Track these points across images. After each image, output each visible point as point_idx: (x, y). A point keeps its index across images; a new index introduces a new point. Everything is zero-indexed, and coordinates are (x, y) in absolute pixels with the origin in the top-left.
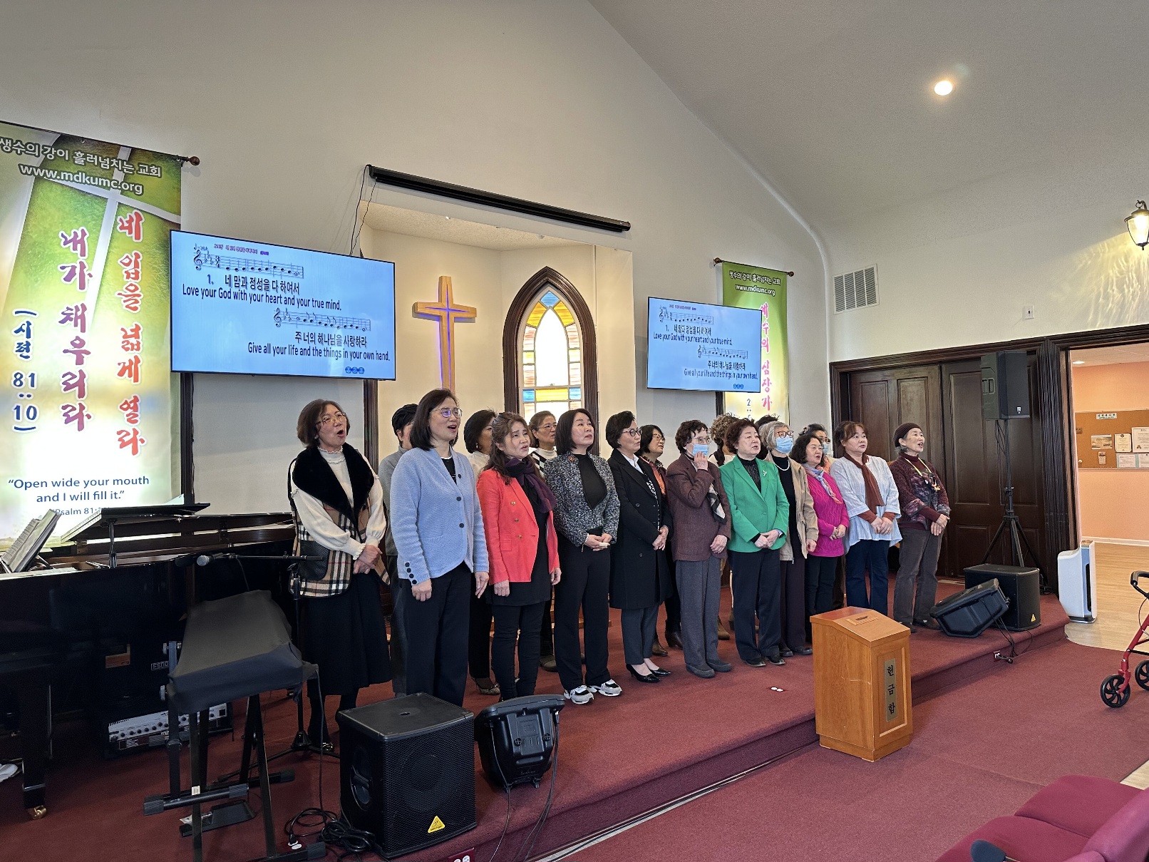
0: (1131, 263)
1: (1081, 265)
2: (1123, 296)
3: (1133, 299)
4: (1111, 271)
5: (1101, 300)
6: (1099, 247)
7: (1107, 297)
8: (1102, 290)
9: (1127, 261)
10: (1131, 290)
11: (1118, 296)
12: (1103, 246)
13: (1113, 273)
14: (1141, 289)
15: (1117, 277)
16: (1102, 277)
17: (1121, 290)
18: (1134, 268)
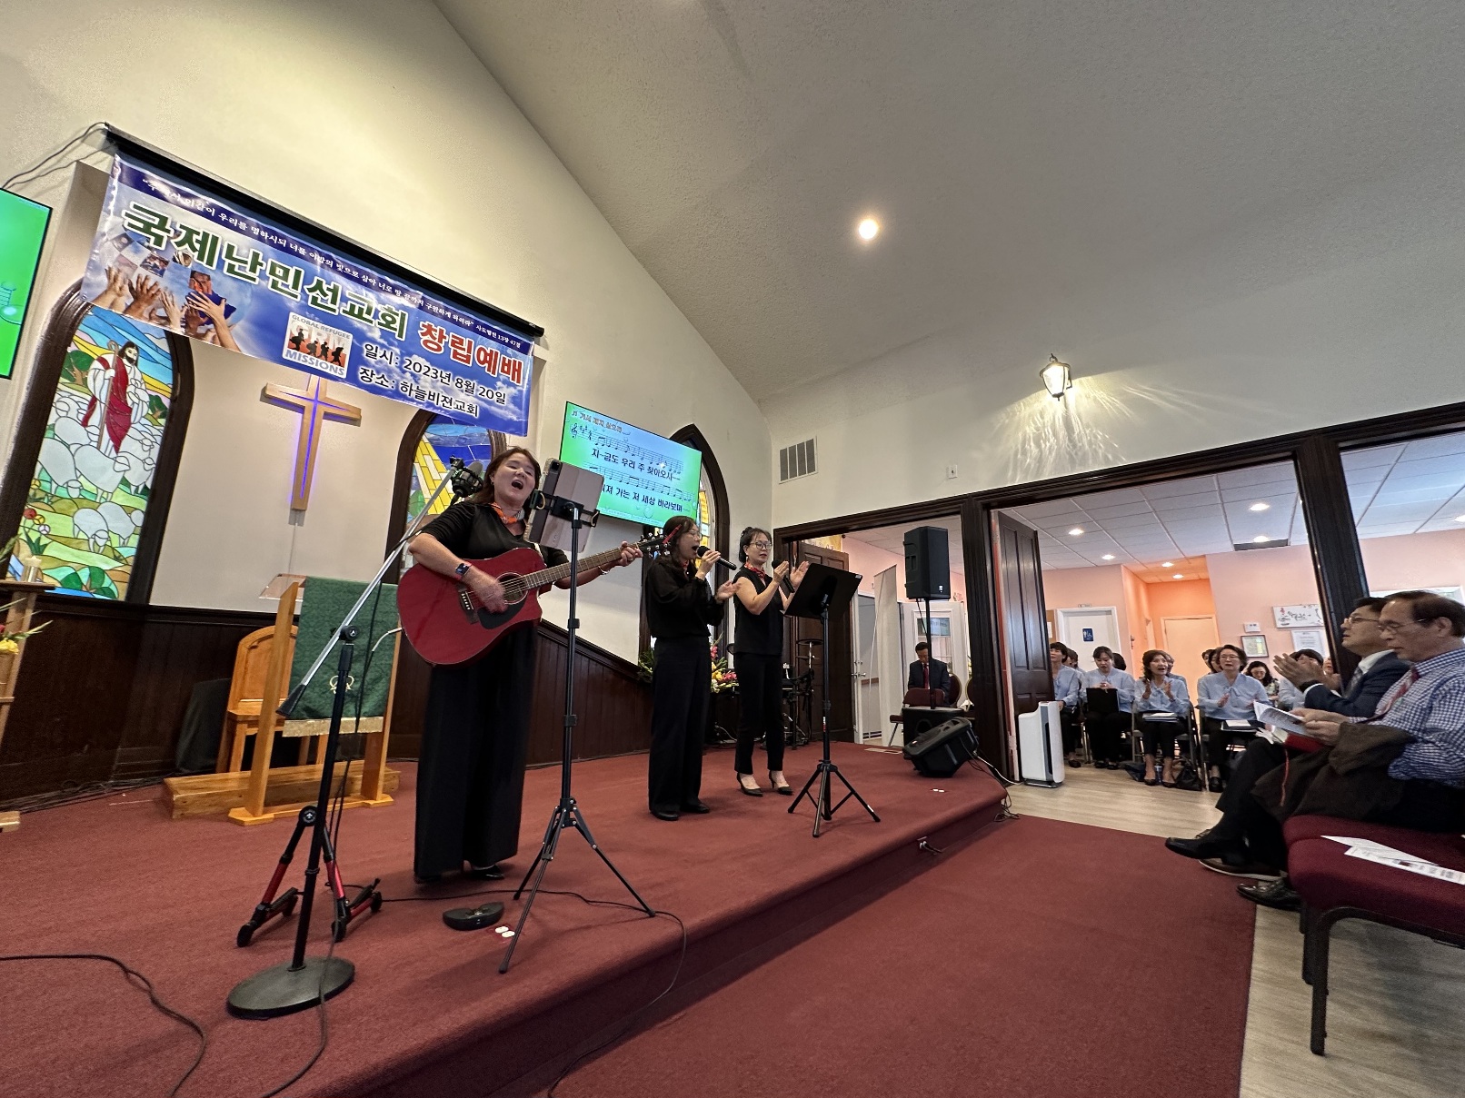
0: (1046, 420)
1: (999, 425)
2: (1041, 451)
3: (1050, 453)
4: (1027, 428)
5: (1019, 456)
6: (1015, 407)
7: (1024, 452)
8: (1019, 446)
9: (1042, 418)
10: (1048, 444)
11: (1035, 450)
12: (1020, 405)
13: (1030, 430)
14: (1058, 443)
15: (1034, 433)
16: (1020, 435)
17: (1038, 445)
18: (1049, 424)
